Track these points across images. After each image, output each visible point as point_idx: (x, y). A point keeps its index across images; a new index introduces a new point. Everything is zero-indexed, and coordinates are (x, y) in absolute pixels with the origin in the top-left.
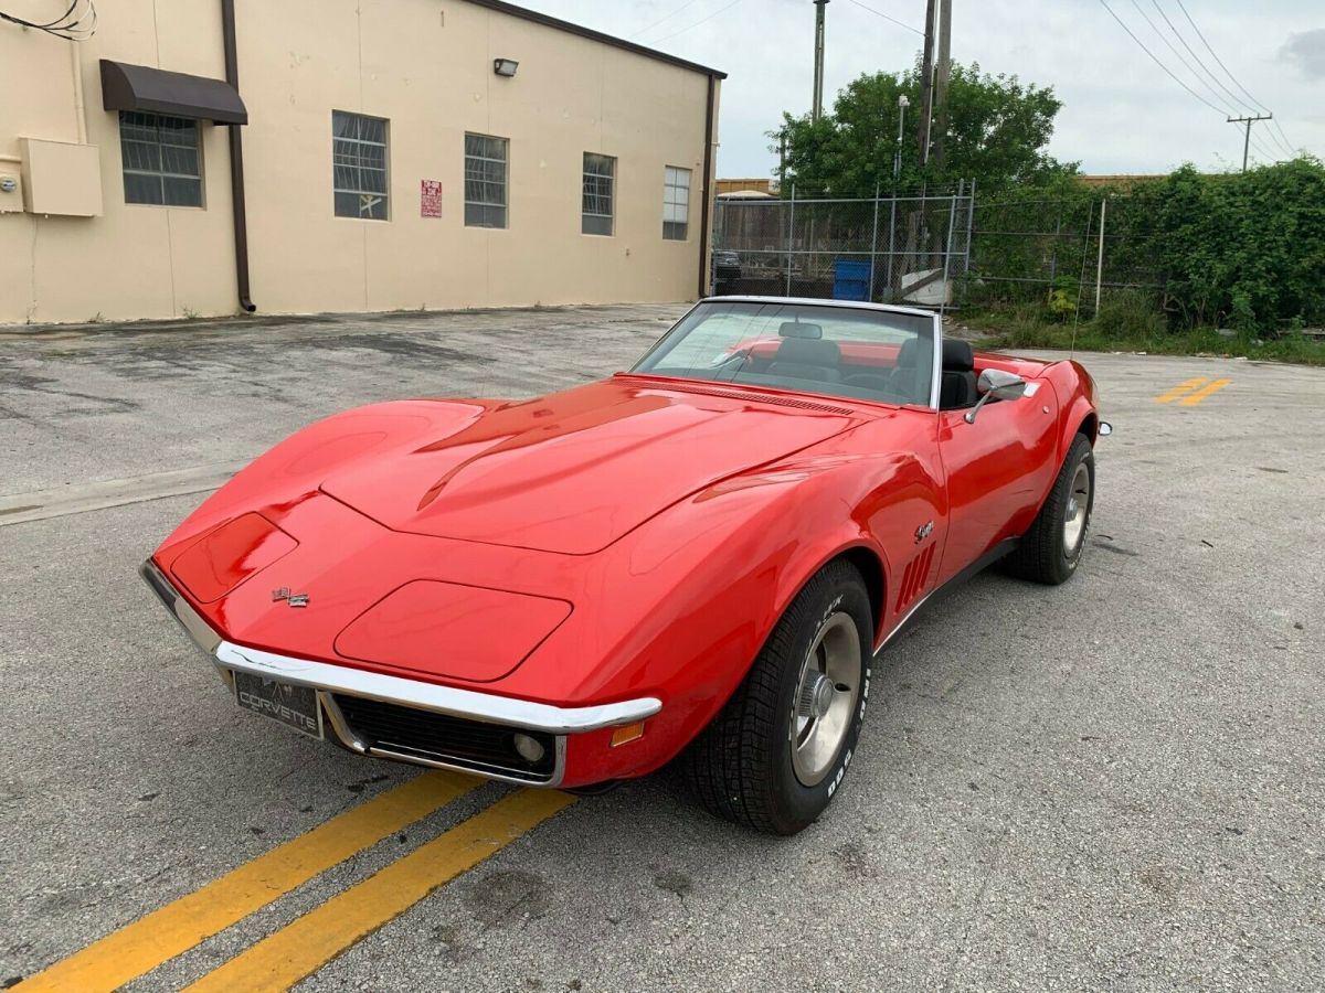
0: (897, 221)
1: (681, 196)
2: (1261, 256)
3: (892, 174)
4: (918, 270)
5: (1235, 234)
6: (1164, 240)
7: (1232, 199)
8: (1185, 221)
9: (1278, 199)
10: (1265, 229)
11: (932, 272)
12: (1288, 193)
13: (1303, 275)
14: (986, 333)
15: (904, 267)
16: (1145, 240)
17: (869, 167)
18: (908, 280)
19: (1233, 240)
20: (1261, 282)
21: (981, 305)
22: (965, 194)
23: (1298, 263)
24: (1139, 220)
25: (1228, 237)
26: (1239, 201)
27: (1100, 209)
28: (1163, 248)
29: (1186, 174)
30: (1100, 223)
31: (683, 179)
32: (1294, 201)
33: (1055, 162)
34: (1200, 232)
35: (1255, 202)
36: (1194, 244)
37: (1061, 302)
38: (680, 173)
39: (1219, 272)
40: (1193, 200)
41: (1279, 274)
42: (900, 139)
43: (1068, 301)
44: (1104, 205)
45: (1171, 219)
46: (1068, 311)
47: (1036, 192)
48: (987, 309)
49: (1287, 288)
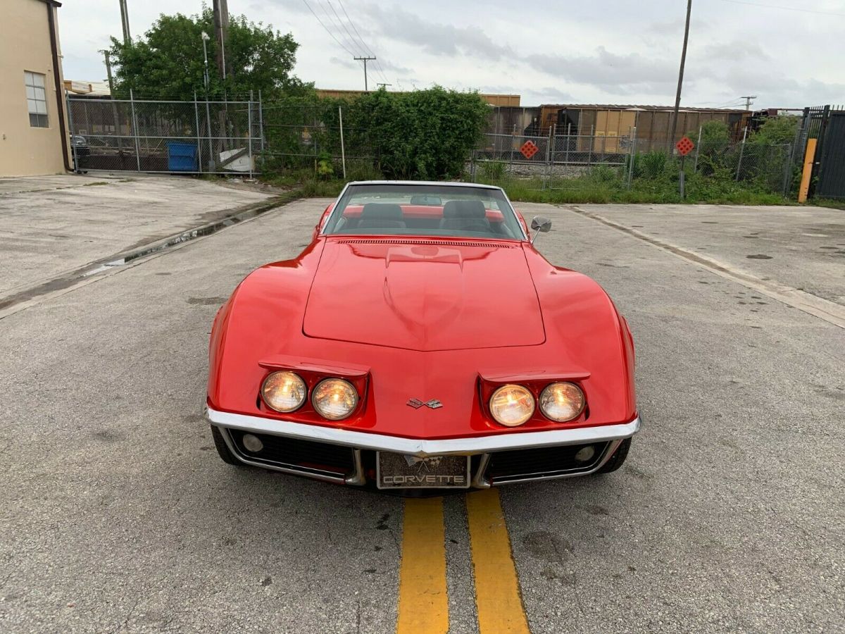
0: (212, 117)
1: (40, 94)
2: (426, 141)
3: (203, 85)
4: (229, 149)
5: (412, 128)
6: (376, 131)
7: (408, 108)
8: (386, 120)
9: (430, 109)
10: (426, 126)
11: (240, 150)
12: (434, 106)
13: (446, 151)
14: (284, 189)
15: (220, 147)
16: (365, 131)
17: (188, 80)
18: (224, 156)
19: (411, 131)
20: (428, 155)
21: (275, 171)
22: (254, 100)
23: (443, 144)
24: (361, 119)
25: (409, 130)
26: (412, 109)
27: (338, 111)
28: (376, 135)
29: (382, 93)
30: (339, 120)
31: (38, 81)
32: (438, 110)
33: (300, 81)
34: (394, 127)
35: (419, 111)
36: (392, 133)
37: (325, 168)
38: (36, 77)
39: (408, 150)
40: (389, 108)
41: (436, 150)
42: (206, 61)
43: (328, 167)
44: (340, 109)
45: (377, 119)
46: (328, 174)
47: (299, 101)
48: (280, 174)
49: (439, 158)
